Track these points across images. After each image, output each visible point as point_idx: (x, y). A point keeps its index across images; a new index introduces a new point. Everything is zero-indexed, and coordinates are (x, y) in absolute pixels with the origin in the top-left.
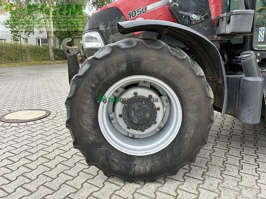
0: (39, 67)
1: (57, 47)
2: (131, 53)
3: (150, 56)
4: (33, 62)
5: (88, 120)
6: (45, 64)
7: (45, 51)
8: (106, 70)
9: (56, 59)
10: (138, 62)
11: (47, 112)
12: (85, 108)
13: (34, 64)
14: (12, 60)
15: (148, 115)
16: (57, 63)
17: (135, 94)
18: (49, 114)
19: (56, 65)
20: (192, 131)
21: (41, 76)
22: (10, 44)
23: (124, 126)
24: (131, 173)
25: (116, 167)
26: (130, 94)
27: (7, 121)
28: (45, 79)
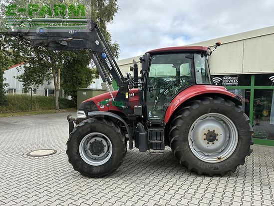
0: (46, 115)
1: (63, 97)
2: (92, 124)
3: (99, 125)
4: (40, 111)
5: (75, 150)
6: (51, 113)
7: (52, 100)
8: (83, 131)
9: (61, 108)
10: (94, 128)
11: (55, 151)
12: (74, 145)
13: (42, 113)
14: (22, 109)
15: (100, 148)
16: (61, 112)
17: (95, 140)
18: (55, 152)
19: (61, 114)
20: (116, 155)
21: (49, 125)
22: (21, 95)
23: (91, 154)
24: (92, 173)
25: (86, 170)
26: (93, 140)
27: (32, 156)
28: (52, 127)
